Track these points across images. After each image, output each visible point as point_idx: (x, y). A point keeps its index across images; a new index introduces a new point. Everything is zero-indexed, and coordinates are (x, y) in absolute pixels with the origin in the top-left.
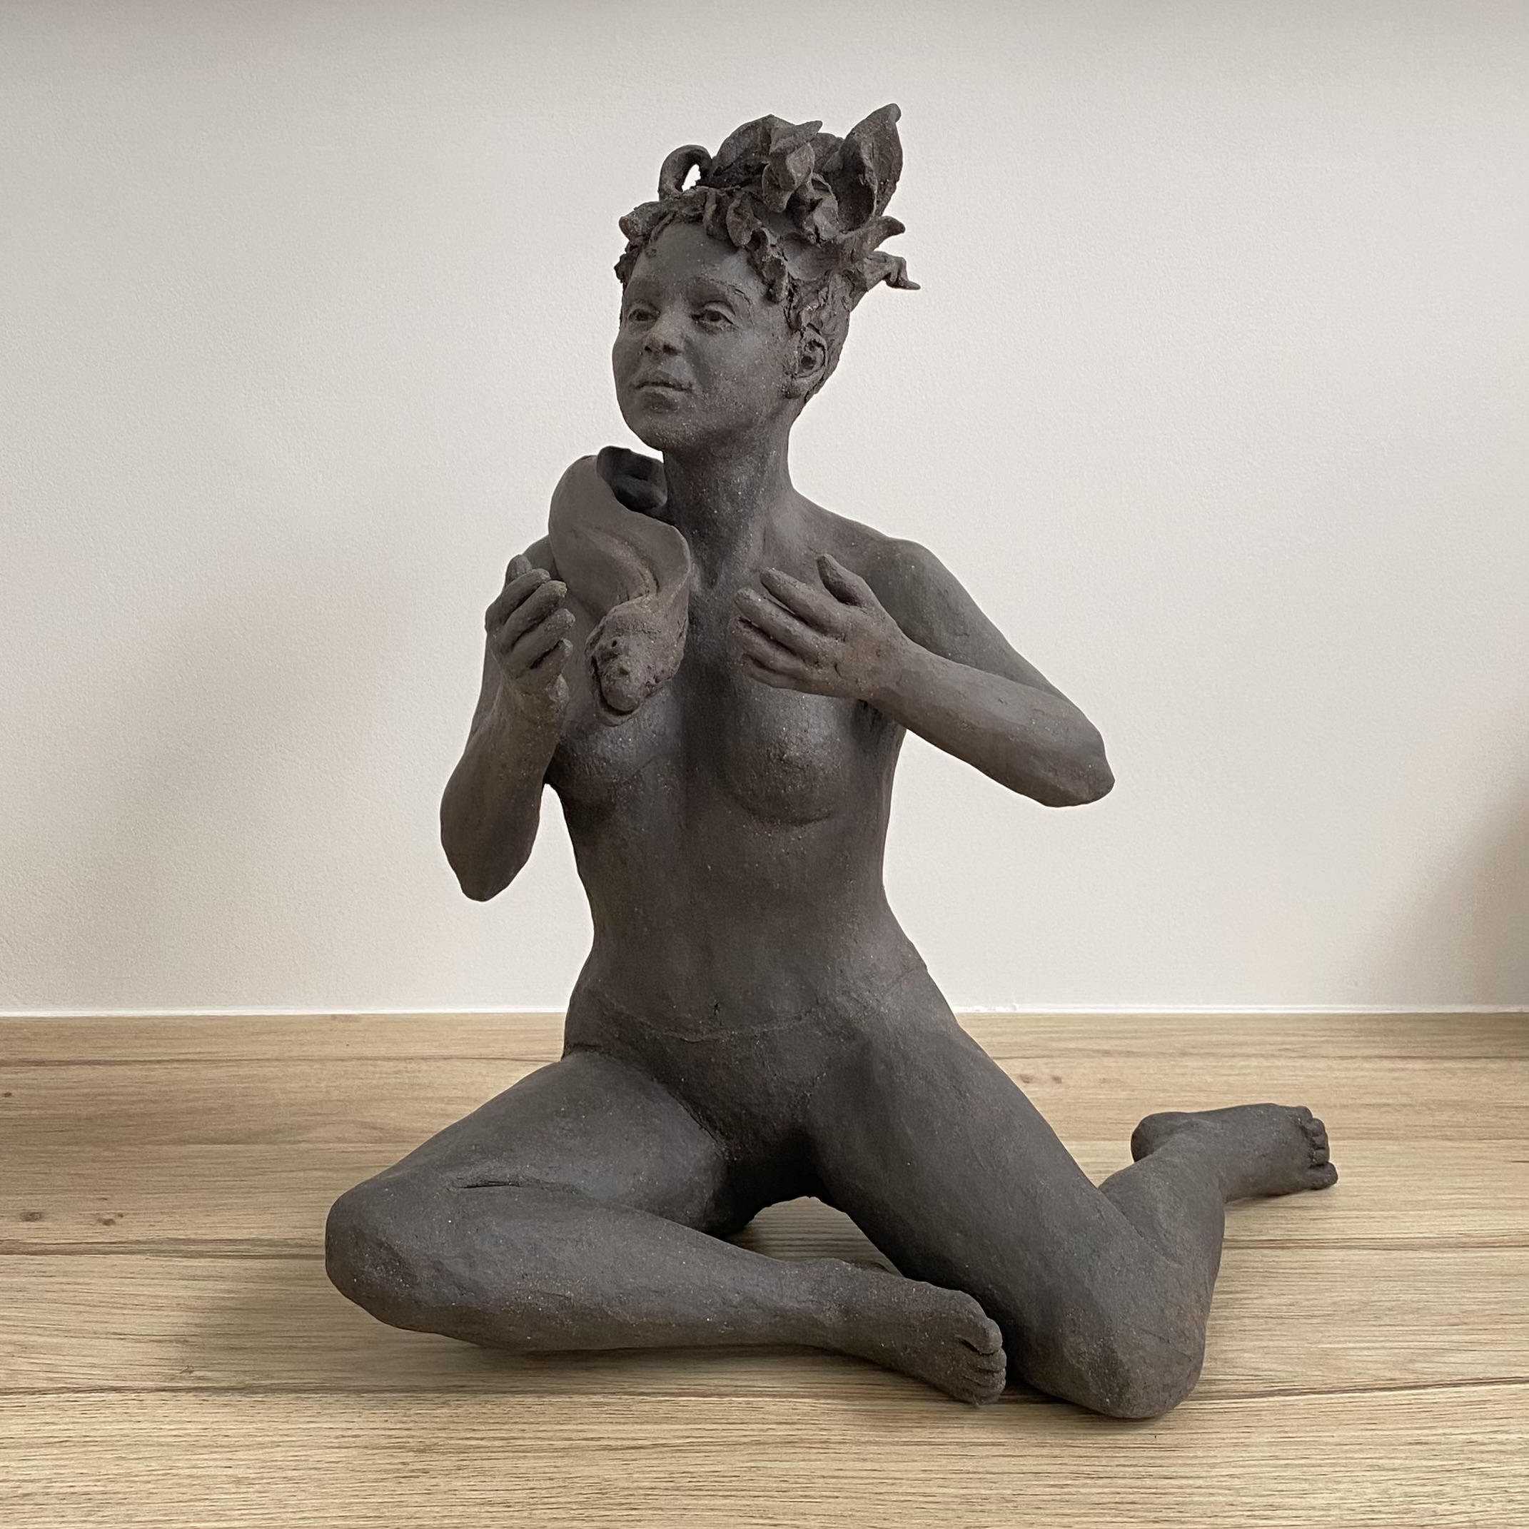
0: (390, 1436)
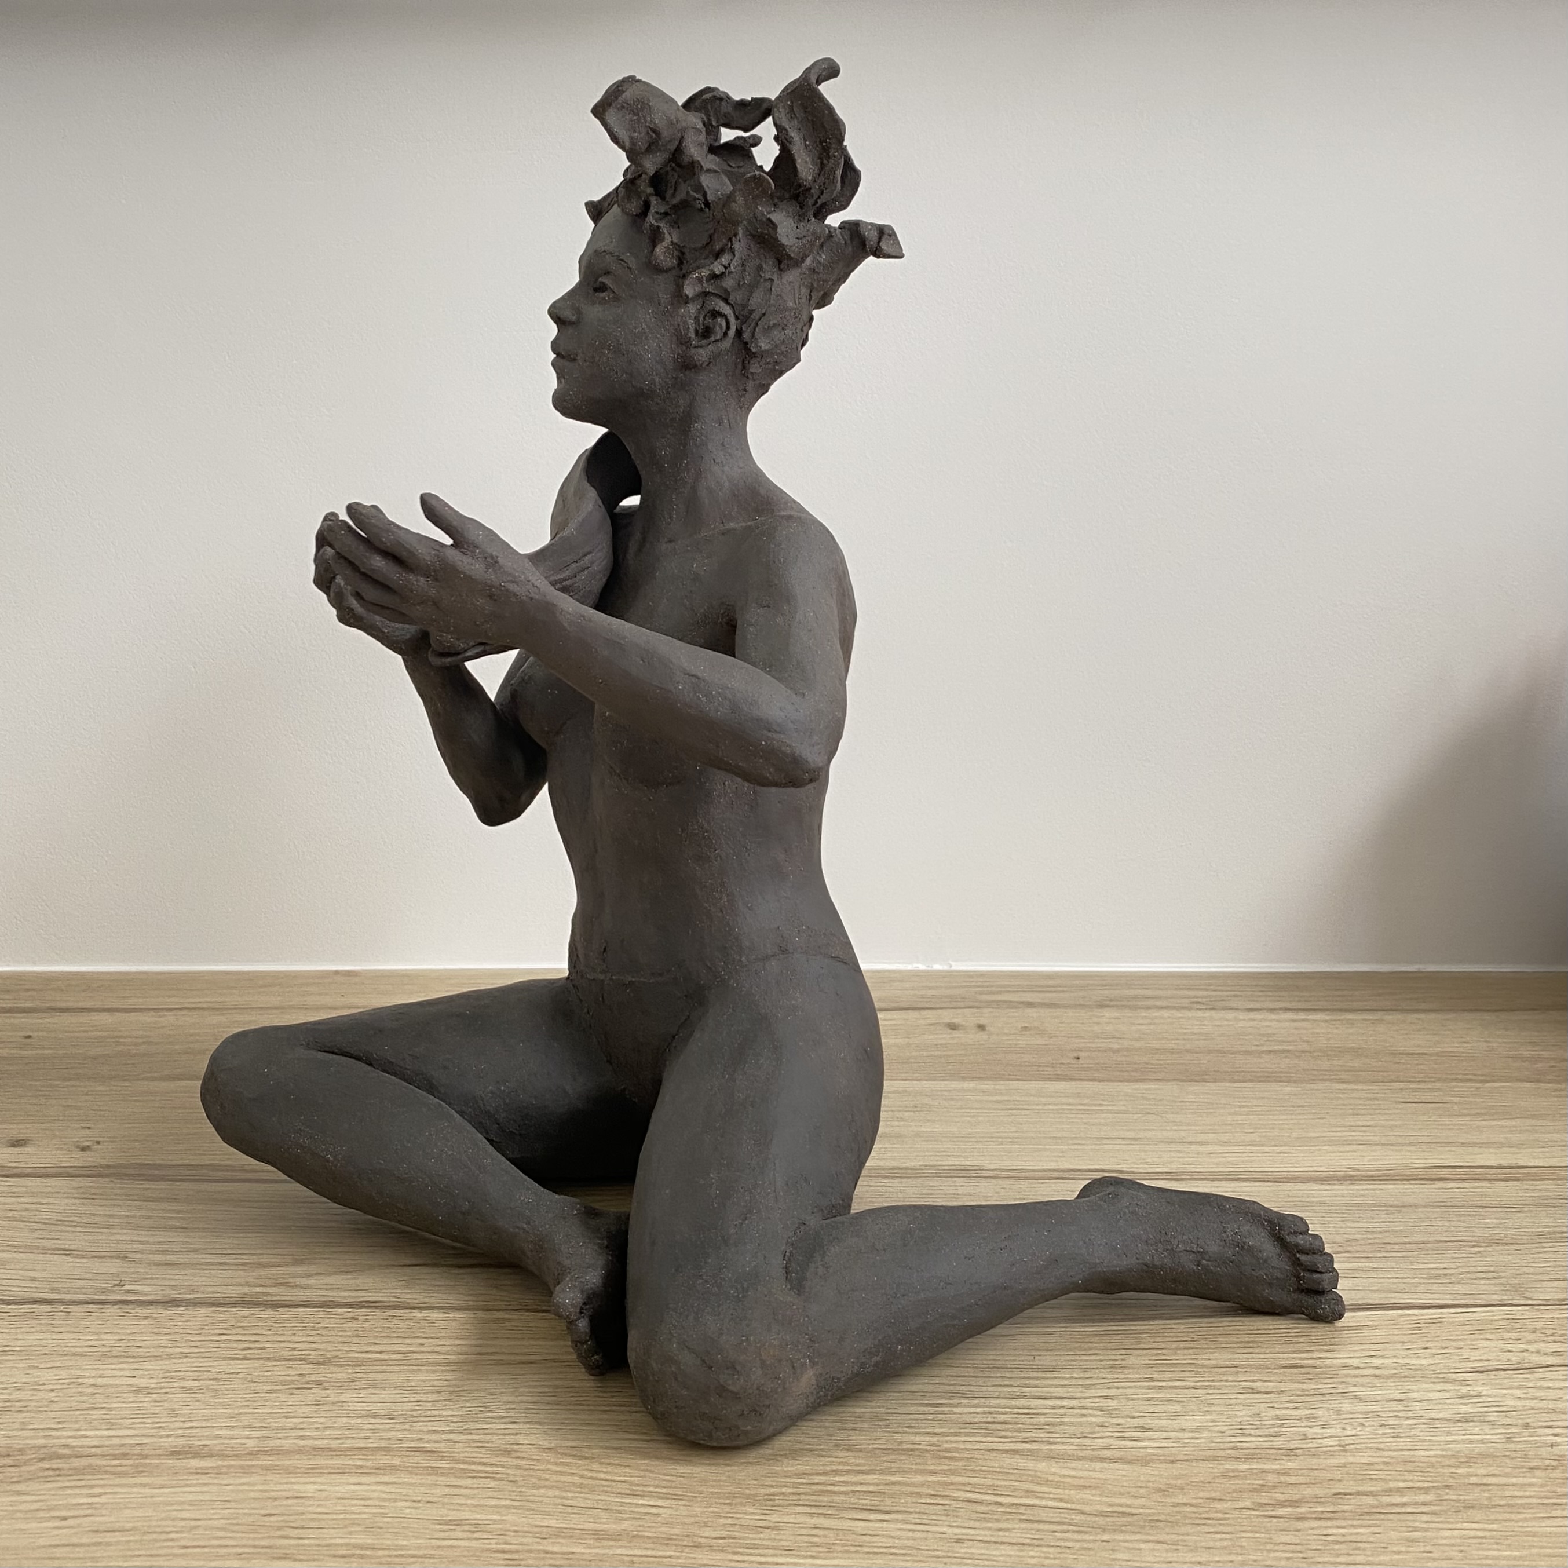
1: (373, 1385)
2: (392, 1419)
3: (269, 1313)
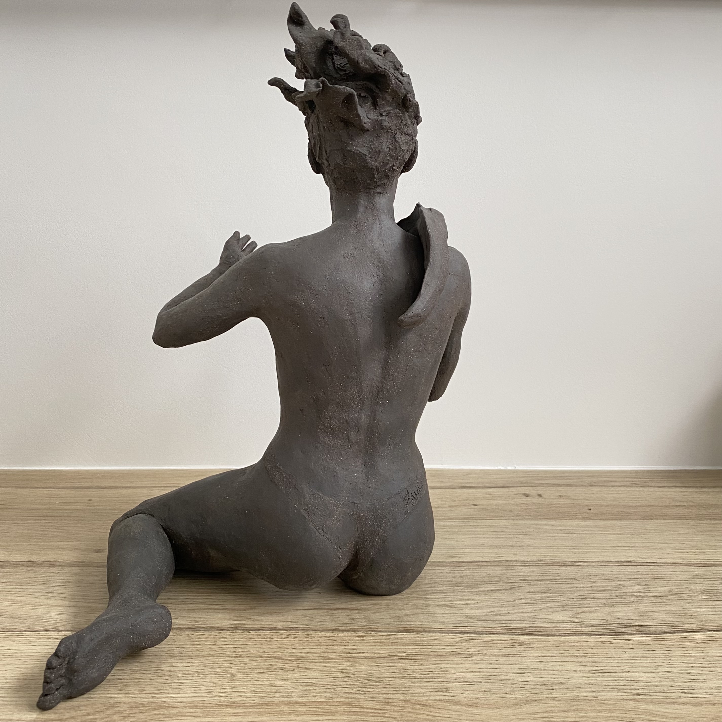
0: (264, 652)
1: (309, 669)
2: (324, 686)
3: (245, 634)
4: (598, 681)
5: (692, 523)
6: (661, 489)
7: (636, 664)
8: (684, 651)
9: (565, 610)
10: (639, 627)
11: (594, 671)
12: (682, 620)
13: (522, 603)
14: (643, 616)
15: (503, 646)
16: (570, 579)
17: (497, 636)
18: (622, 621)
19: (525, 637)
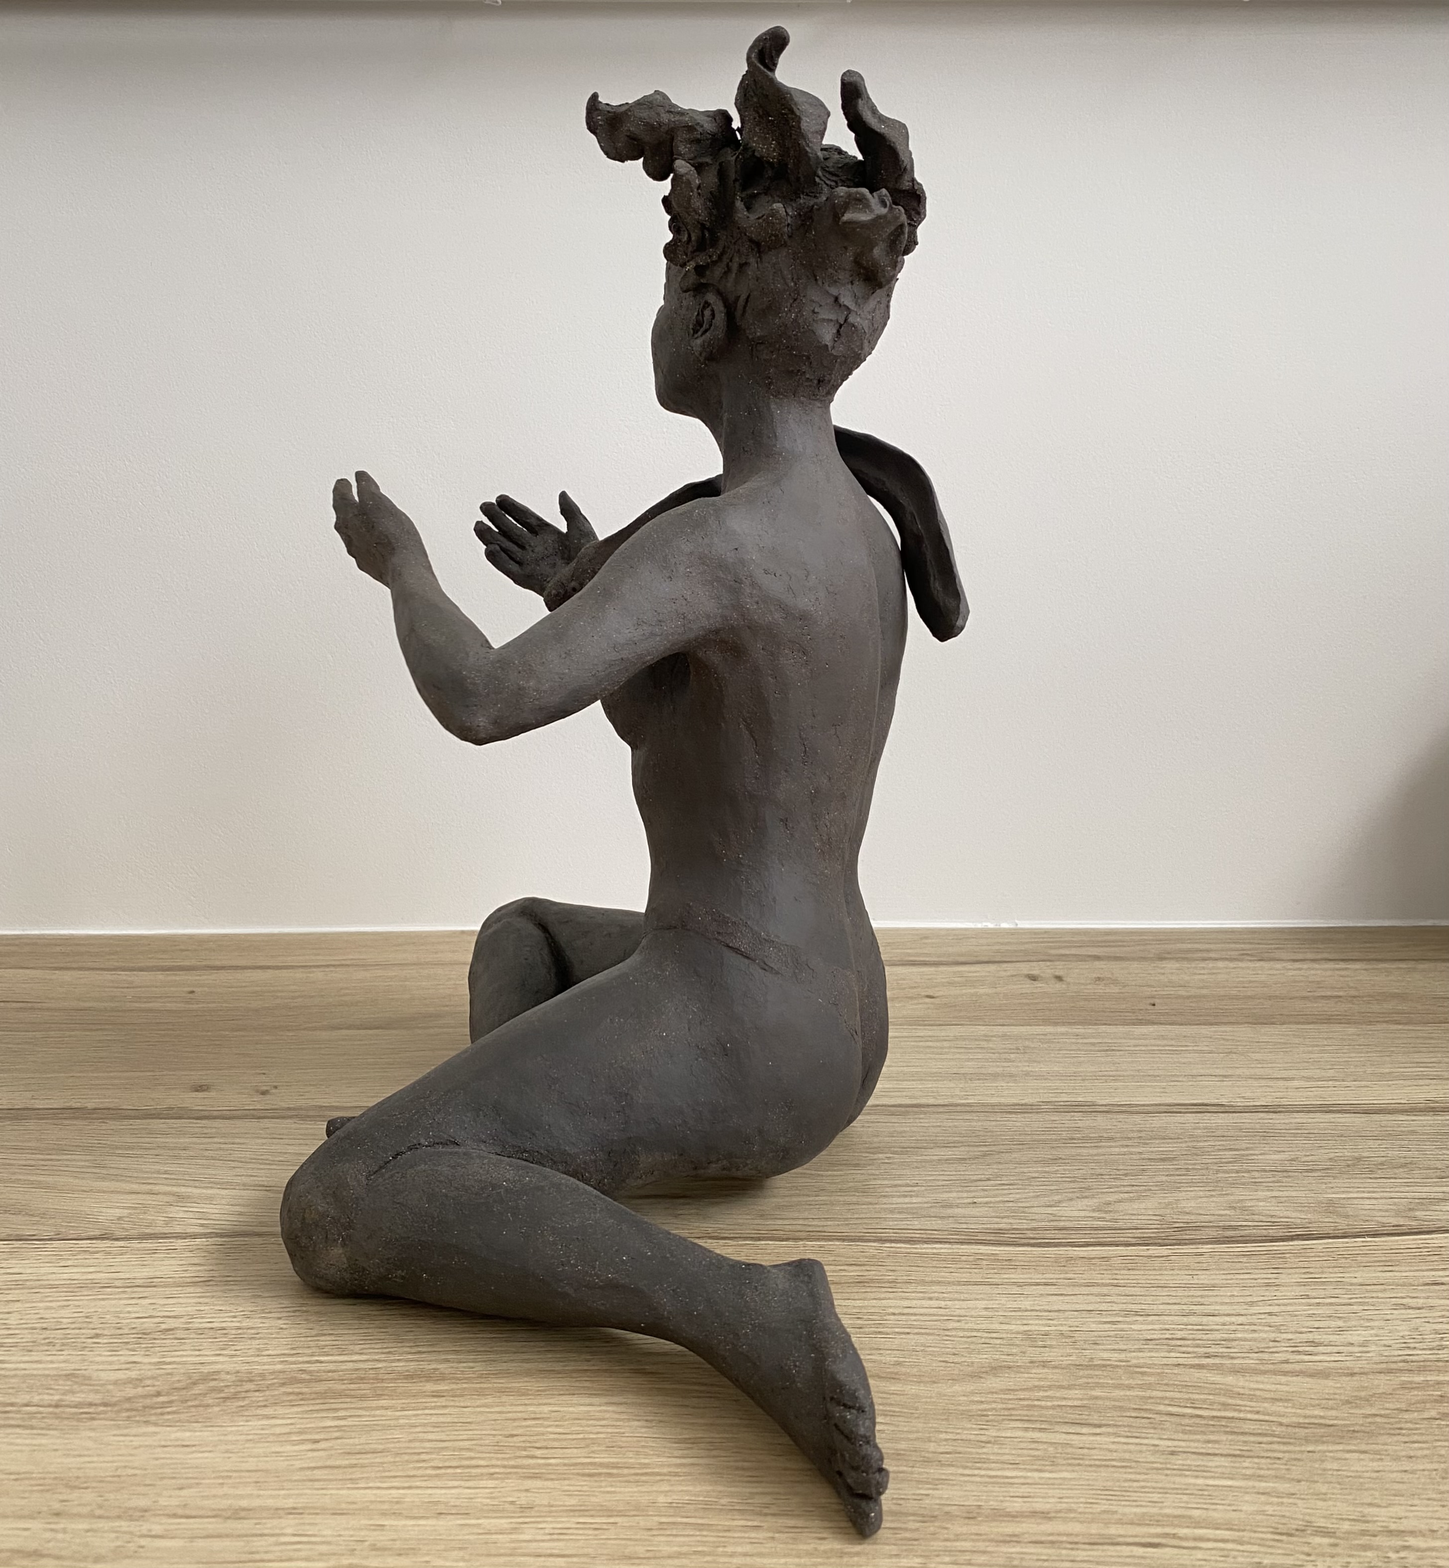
4: (1134, 1330)
5: (1351, 1030)
6: (1297, 965)
7: (1212, 1300)
8: (1304, 1273)
9: (1086, 1197)
10: (1225, 1228)
11: (1128, 1313)
12: (1309, 1216)
13: (1003, 1184)
14: (1234, 1208)
15: (958, 1266)
16: (1101, 1139)
17: (947, 1246)
18: (1193, 1217)
19: (1002, 1248)
